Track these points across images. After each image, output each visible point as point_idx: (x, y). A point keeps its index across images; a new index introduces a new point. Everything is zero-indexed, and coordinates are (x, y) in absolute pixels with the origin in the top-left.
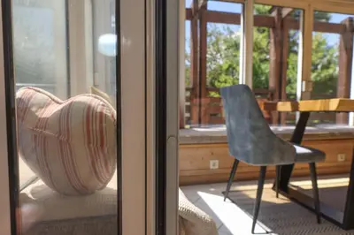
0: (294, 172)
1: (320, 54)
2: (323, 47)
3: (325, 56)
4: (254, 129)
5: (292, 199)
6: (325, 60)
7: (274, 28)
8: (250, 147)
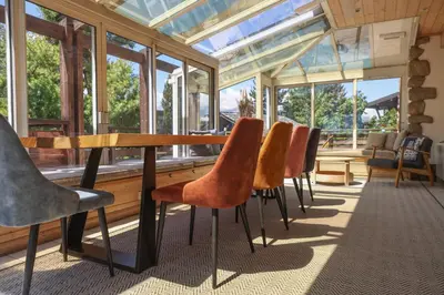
0: (88, 223)
1: (125, 82)
2: (128, 75)
3: (131, 85)
4: (14, 176)
5: (84, 257)
6: (131, 90)
7: (64, 40)
8: (10, 202)
